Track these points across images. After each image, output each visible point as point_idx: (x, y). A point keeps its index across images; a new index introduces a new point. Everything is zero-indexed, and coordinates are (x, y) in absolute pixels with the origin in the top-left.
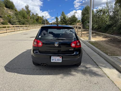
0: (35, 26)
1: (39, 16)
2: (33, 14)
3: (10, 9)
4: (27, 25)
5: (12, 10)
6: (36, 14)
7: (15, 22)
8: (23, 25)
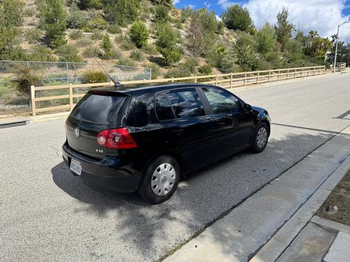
0: (294, 71)
1: (318, 39)
2: (300, 34)
3: (238, 31)
4: (265, 69)
5: (241, 32)
6: (311, 32)
7: (230, 66)
8: (253, 70)
